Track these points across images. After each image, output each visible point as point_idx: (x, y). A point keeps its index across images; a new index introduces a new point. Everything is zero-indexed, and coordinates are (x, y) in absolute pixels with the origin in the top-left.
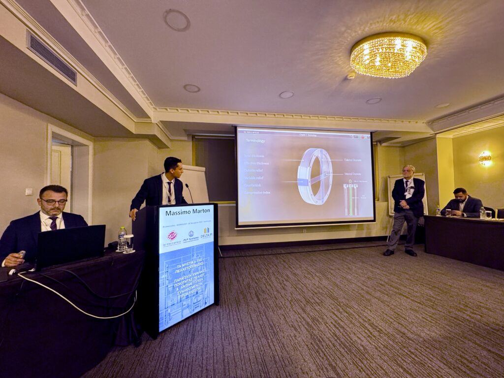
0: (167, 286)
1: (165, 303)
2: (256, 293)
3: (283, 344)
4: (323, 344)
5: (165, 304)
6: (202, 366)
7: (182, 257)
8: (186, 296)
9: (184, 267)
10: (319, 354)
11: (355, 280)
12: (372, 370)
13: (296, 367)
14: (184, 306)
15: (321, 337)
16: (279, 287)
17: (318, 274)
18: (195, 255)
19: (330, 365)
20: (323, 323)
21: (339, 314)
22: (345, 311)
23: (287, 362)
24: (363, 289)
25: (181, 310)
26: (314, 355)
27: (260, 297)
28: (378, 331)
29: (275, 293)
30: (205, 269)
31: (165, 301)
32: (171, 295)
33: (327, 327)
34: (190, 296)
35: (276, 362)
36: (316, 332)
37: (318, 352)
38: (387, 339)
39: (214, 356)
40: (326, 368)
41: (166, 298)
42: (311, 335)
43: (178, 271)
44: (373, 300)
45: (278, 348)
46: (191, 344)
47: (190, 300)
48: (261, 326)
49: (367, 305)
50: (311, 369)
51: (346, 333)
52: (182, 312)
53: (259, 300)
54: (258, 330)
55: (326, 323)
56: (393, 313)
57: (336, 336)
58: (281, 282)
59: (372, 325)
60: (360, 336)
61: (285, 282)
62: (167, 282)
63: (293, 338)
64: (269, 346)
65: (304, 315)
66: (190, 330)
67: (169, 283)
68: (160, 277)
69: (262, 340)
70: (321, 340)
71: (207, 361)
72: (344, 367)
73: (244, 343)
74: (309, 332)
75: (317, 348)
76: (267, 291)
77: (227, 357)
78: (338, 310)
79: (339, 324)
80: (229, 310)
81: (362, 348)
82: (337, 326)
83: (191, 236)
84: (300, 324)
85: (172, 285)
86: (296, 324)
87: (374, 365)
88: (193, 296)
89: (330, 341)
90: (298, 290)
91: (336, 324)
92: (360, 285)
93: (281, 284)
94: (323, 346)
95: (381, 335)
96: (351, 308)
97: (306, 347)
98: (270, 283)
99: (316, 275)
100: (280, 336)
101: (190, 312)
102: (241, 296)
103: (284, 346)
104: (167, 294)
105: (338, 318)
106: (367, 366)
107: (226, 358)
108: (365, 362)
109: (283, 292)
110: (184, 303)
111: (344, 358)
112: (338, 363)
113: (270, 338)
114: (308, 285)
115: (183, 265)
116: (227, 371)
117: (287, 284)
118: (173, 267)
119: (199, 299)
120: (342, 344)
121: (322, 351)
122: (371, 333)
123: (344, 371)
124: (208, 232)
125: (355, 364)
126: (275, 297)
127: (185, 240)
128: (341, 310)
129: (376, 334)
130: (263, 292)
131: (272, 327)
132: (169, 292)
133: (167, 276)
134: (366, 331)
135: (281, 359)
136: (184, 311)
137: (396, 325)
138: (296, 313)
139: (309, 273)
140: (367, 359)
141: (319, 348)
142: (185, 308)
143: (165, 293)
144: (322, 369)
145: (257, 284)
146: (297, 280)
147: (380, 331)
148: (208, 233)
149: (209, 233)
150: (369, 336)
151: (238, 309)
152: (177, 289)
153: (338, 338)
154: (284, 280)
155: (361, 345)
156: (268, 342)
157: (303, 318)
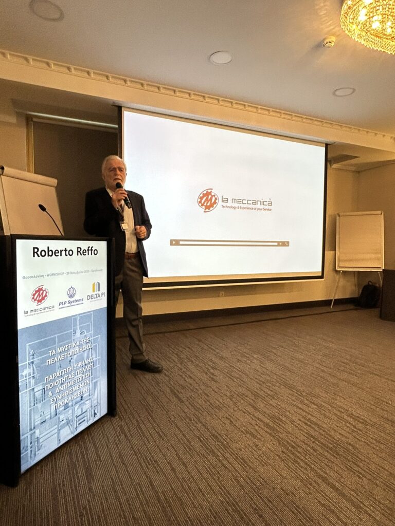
0: (33, 389)
1: (30, 419)
2: (172, 391)
3: (243, 459)
4: (299, 449)
5: (31, 423)
6: (124, 515)
7: (56, 336)
8: (65, 406)
9: (60, 353)
10: (299, 464)
11: (310, 360)
12: (373, 473)
13: (274, 488)
14: (62, 423)
15: (292, 441)
16: (205, 378)
17: (255, 356)
18: (78, 332)
19: (320, 476)
20: (288, 422)
21: (304, 407)
22: (312, 402)
23: (258, 484)
24: (323, 371)
25: (56, 431)
26: (293, 467)
27: (180, 395)
28: (363, 423)
29: (203, 387)
30: (94, 356)
31: (30, 416)
32: (39, 405)
33: (296, 427)
34: (70, 404)
35: (241, 486)
36: (283, 436)
37: (296, 462)
38: (376, 431)
39: (138, 495)
40: (315, 482)
41: (31, 410)
42: (278, 440)
43: (50, 361)
44: (342, 384)
45: (237, 466)
46: (89, 483)
47: (70, 411)
48: (199, 438)
49: (337, 391)
50: (297, 487)
51: (324, 431)
52: (59, 433)
53: (180, 399)
54: (197, 445)
55: (292, 422)
56: (371, 398)
57: (312, 436)
58: (206, 370)
59: (351, 415)
60: (343, 432)
61: (212, 371)
62: (33, 381)
63: (254, 448)
64: (223, 465)
65: (257, 414)
66: (78, 461)
67: (36, 383)
68: (20, 374)
69: (209, 458)
70: (294, 445)
71: (129, 504)
72: (339, 476)
73: (182, 467)
74: (274, 437)
75: (292, 456)
76: (189, 385)
77: (162, 492)
78: (302, 402)
79: (309, 420)
80: (137, 421)
81: (351, 448)
82: (309, 423)
83: (71, 296)
84: (257, 427)
85: (41, 387)
86: (250, 428)
87: (373, 467)
88: (76, 403)
89: (306, 444)
90: (235, 380)
91: (306, 422)
92: (318, 365)
93: (206, 374)
94: (299, 452)
95: (368, 427)
96: (318, 396)
97: (277, 458)
98: (189, 373)
99: (253, 356)
100: (235, 449)
101: (72, 433)
102: (149, 399)
103: (245, 462)
104: (32, 404)
105: (306, 412)
106: (365, 469)
107: (161, 495)
108: (361, 465)
109: (214, 385)
110: (62, 417)
111: (334, 465)
112: (328, 472)
113: (219, 454)
114: (248, 373)
115: (59, 350)
116: (169, 513)
117: (216, 373)
118: (41, 354)
119: (85, 408)
120: (323, 445)
121: (302, 460)
122: (355, 427)
123: (340, 481)
124: (99, 290)
125: (350, 469)
126: (205, 394)
127: (60, 303)
128: (306, 402)
129: (360, 426)
130: (183, 388)
131: (216, 437)
132: (36, 401)
133: (31, 371)
134: (348, 425)
135: (249, 481)
136: (61, 432)
137: (380, 412)
138: (245, 413)
139: (243, 356)
140: (362, 460)
141: (296, 456)
142: (63, 427)
143: (30, 402)
144: (311, 484)
145: (169, 377)
146: (228, 366)
147: (365, 423)
148: (98, 293)
149: (100, 293)
150: (353, 431)
151: (151, 417)
152: (50, 393)
153: (315, 439)
154: (210, 368)
155: (347, 443)
156: (219, 460)
157: (258, 419)
